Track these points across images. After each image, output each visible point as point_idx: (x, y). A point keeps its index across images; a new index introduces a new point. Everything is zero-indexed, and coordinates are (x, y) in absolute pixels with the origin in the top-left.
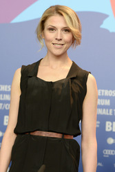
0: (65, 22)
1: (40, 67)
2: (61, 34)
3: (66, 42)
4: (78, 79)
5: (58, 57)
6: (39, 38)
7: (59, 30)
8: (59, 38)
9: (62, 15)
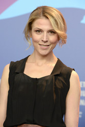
0: (51, 25)
1: (27, 64)
2: (47, 36)
3: (52, 43)
4: (61, 76)
5: (44, 56)
6: (27, 37)
7: (45, 33)
8: (45, 40)
9: (48, 18)
